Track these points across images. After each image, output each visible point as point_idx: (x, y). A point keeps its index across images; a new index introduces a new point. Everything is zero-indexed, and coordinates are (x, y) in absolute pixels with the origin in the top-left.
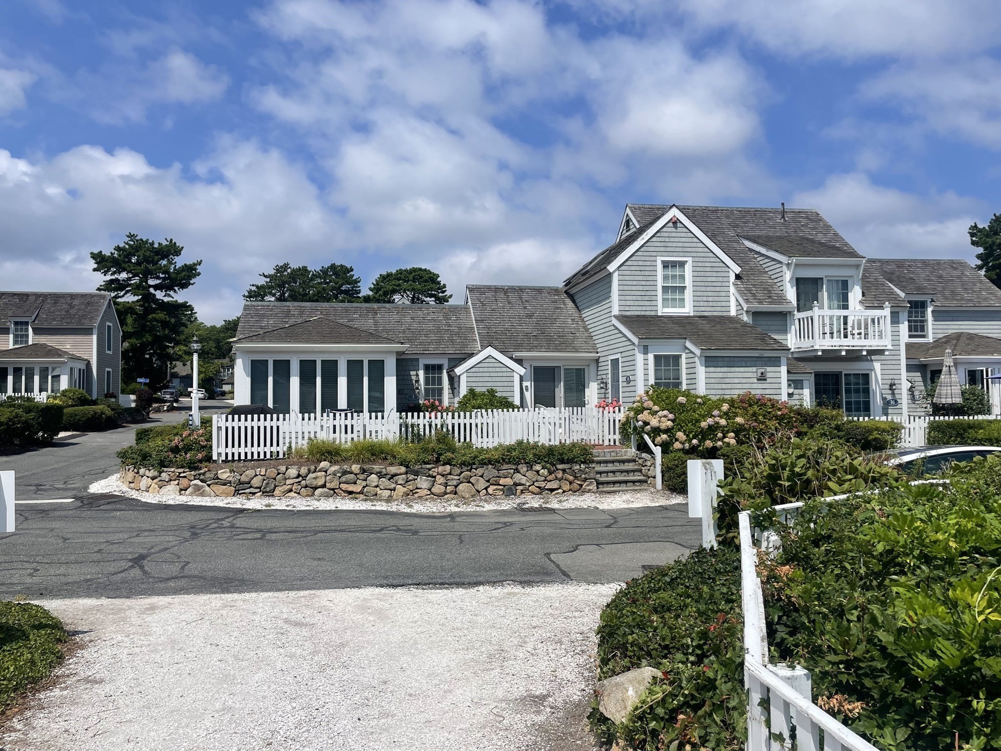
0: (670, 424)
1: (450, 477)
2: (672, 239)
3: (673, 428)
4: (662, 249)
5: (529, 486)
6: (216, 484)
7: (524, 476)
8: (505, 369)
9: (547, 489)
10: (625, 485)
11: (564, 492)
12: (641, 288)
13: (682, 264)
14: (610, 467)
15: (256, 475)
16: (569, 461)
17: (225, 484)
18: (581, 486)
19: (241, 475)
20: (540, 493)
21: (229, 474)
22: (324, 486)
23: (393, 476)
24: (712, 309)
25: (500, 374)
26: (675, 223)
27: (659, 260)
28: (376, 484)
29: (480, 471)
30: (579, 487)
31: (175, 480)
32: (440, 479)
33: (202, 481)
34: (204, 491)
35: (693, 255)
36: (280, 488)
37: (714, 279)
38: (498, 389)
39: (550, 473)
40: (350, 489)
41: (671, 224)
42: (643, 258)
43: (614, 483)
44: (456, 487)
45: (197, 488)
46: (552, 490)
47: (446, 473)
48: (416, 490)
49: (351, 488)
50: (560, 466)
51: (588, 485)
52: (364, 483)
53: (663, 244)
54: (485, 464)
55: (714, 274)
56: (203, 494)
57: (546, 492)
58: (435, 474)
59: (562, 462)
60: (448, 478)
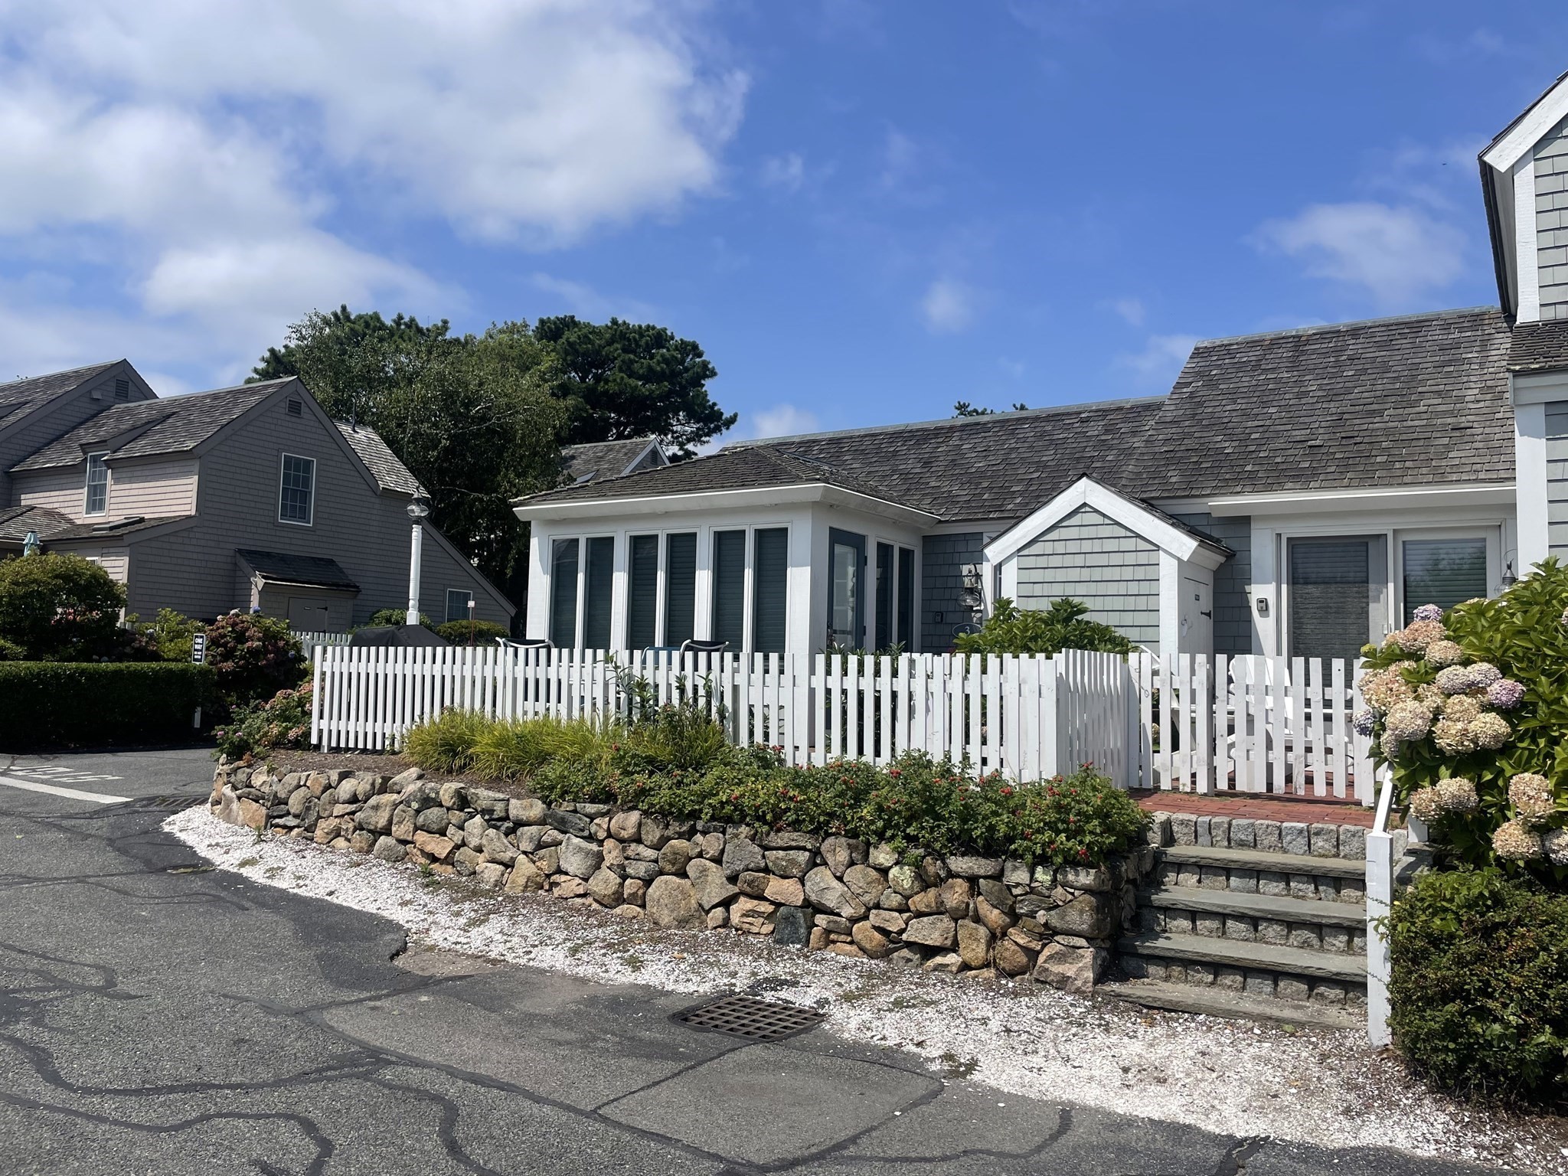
0: (1490, 726)
1: (634, 849)
3: (1506, 749)
5: (854, 920)
7: (840, 879)
8: (1130, 544)
9: (910, 945)
10: (1267, 986)
11: (965, 967)
14: (1271, 898)
16: (993, 847)
17: (256, 800)
18: (1032, 955)
20: (885, 954)
22: (388, 831)
23: (514, 825)
25: (1116, 559)
28: (479, 842)
29: (710, 843)
30: (1023, 959)
32: (612, 852)
36: (323, 825)
38: (1089, 603)
39: (925, 882)
43: (1218, 967)
44: (648, 882)
46: (929, 952)
47: (626, 835)
48: (557, 877)
49: (434, 844)
50: (960, 864)
51: (1059, 958)
52: (458, 837)
54: (729, 820)
57: (905, 953)
58: (601, 835)
59: (968, 848)
60: (630, 853)
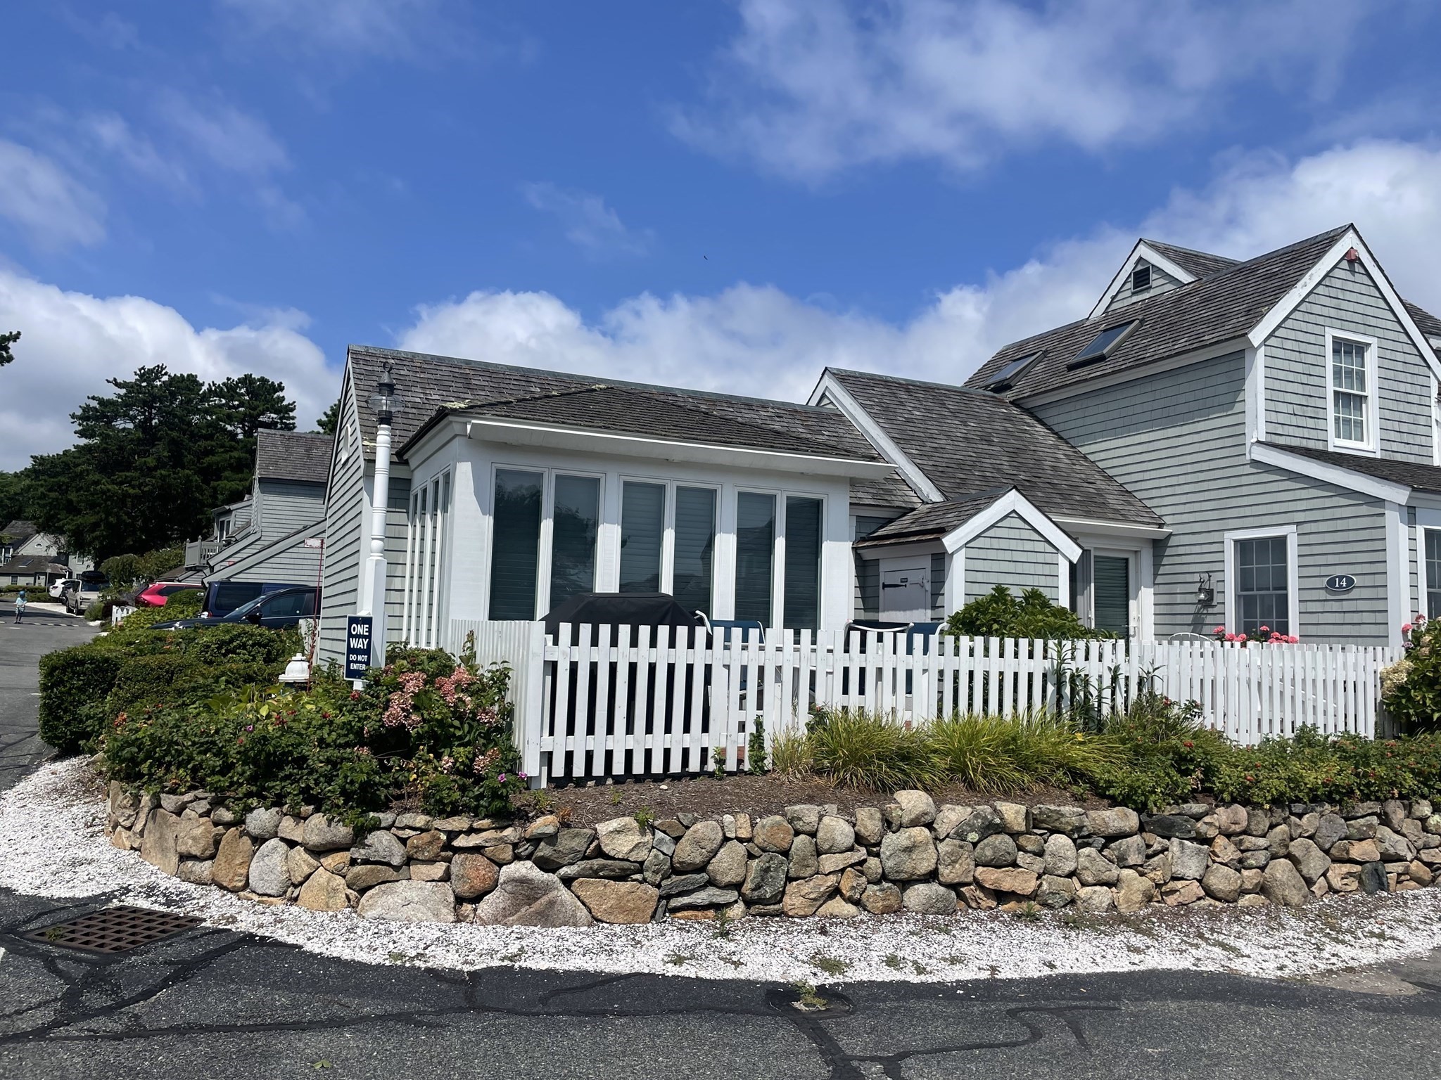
1: (1249, 841)
2: (1349, 296)
4: (1333, 313)
5: (1412, 862)
6: (595, 874)
7: (1399, 833)
8: (1041, 546)
12: (1300, 389)
13: (1361, 349)
15: (726, 839)
17: (622, 877)
19: (677, 839)
21: (636, 838)
22: (932, 876)
23: (1111, 839)
24: (1407, 449)
25: (1032, 557)
26: (1351, 262)
27: (1330, 333)
28: (1069, 867)
29: (1309, 822)
31: (431, 861)
32: (1226, 849)
33: (546, 865)
34: (552, 903)
35: (1380, 333)
36: (806, 888)
37: (1409, 388)
40: (1006, 886)
41: (1345, 264)
42: (1303, 326)
44: (1264, 870)
45: (526, 892)
47: (1237, 828)
48: (1172, 885)
49: (1006, 880)
52: (1038, 864)
53: (1334, 303)
54: (1318, 800)
55: (1409, 378)
56: (547, 917)
58: (1212, 833)
60: (1246, 845)
